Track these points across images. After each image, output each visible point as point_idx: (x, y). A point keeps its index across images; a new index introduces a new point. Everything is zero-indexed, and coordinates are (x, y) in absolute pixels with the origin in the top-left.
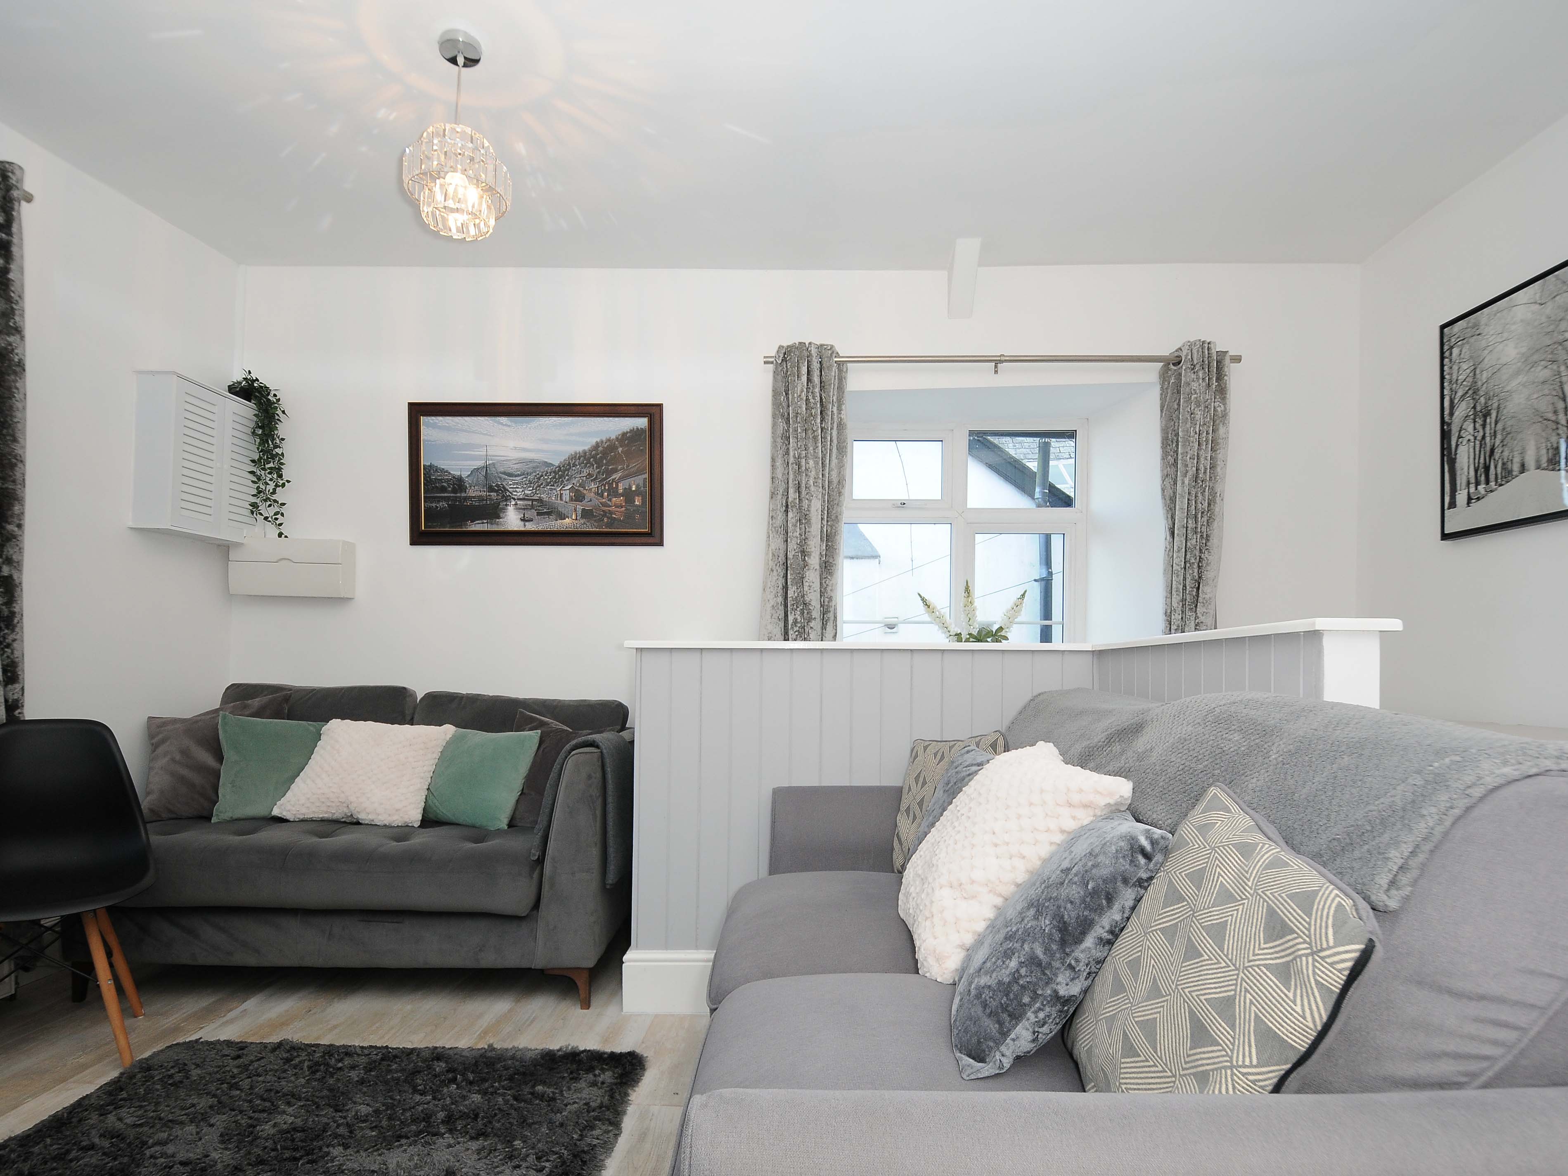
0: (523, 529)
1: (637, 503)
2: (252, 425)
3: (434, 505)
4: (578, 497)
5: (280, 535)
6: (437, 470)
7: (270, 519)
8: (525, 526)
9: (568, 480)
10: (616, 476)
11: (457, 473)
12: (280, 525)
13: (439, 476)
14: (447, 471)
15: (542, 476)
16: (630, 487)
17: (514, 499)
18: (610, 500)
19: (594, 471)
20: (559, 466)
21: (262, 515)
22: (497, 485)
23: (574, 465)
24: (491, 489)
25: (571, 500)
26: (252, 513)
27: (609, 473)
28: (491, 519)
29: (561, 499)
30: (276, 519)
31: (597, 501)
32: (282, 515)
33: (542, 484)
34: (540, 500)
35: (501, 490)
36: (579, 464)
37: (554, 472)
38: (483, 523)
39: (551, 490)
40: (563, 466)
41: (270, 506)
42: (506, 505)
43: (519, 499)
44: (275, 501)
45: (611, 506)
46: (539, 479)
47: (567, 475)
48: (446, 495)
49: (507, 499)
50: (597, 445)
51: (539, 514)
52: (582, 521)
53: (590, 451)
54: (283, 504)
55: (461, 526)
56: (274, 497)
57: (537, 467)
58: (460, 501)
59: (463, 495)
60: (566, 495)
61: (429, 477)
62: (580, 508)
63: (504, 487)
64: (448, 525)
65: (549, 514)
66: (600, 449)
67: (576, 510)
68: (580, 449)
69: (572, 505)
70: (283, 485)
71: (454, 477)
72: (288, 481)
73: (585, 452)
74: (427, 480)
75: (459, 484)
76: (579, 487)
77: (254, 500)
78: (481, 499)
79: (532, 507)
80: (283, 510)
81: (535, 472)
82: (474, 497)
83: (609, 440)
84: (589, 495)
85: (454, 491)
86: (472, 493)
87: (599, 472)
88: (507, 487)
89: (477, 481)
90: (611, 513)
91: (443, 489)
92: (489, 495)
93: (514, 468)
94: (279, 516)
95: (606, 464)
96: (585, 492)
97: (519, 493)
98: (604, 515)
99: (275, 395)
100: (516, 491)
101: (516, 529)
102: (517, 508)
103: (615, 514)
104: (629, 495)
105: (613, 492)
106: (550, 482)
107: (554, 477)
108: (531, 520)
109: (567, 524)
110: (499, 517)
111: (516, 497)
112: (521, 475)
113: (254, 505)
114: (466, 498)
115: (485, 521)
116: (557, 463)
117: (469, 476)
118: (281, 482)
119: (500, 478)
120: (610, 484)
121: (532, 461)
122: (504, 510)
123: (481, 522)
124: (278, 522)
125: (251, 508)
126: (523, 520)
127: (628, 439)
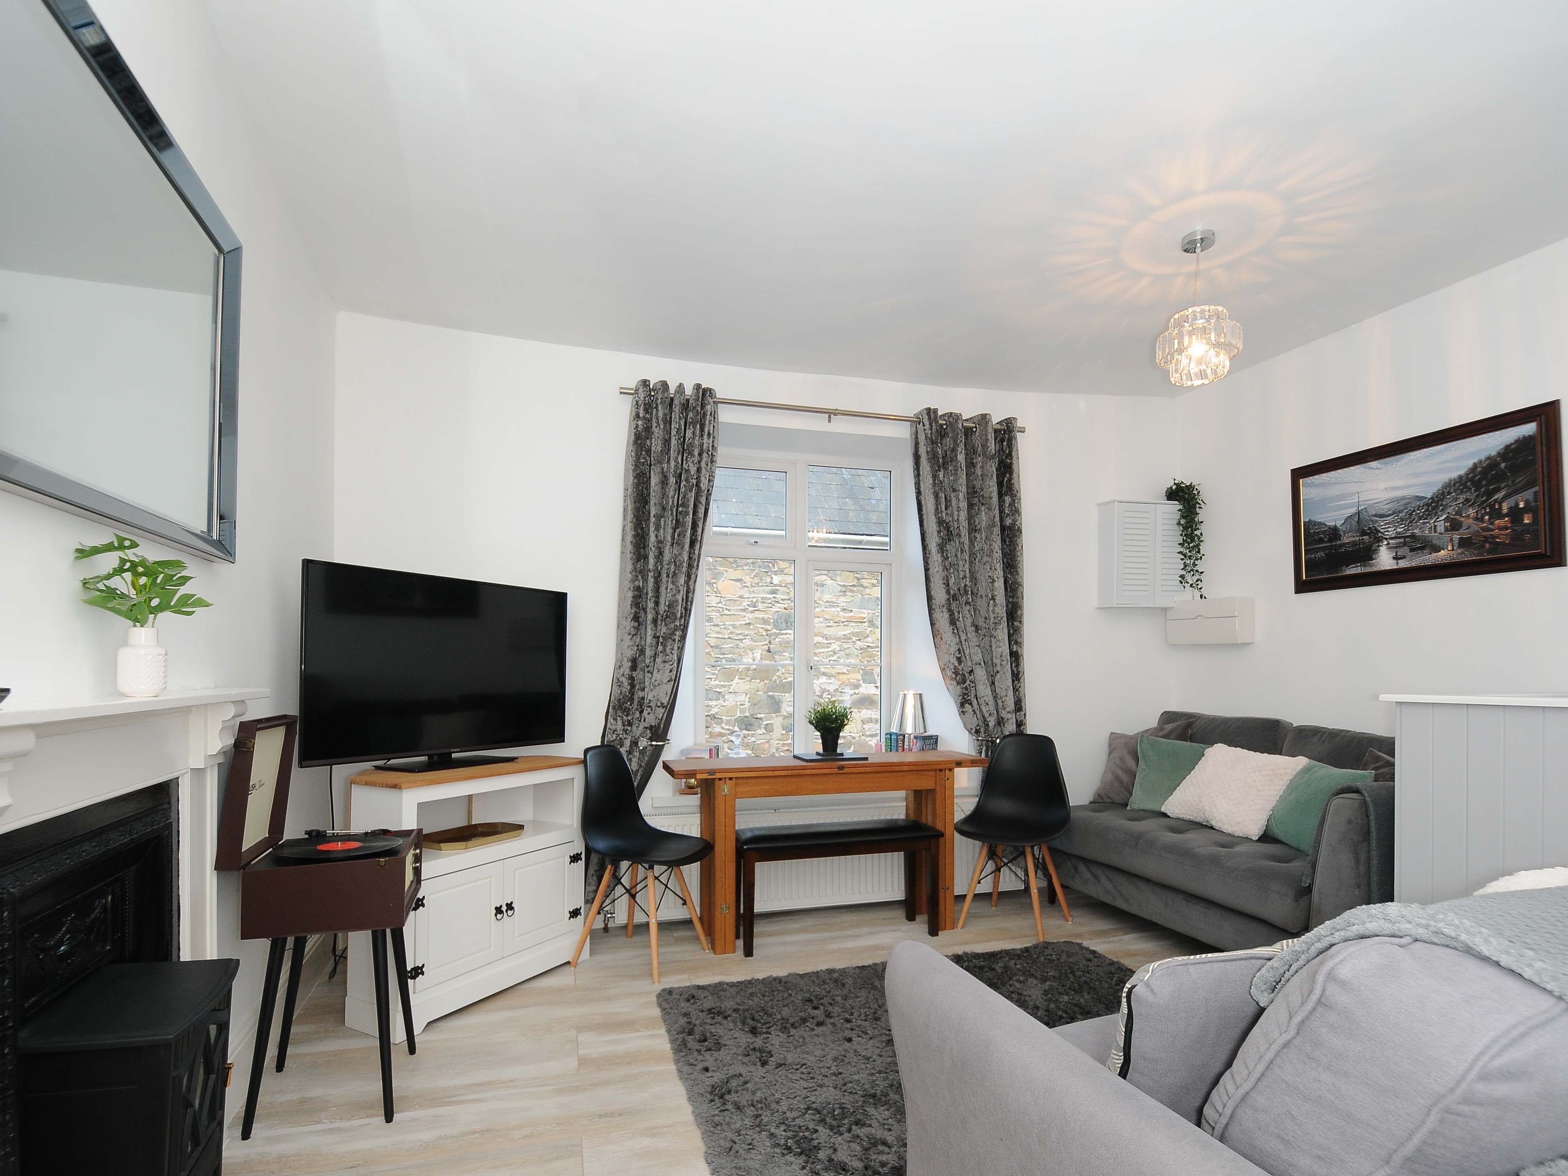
0: (1396, 567)
1: (1526, 521)
2: (1178, 517)
3: (1313, 556)
4: (1454, 525)
5: (1201, 596)
6: (1316, 524)
7: (1194, 585)
8: (1397, 564)
9: (1442, 510)
10: (1499, 496)
11: (1333, 524)
12: (1201, 588)
13: (1317, 529)
14: (1324, 524)
15: (1414, 511)
16: (1517, 504)
17: (1386, 539)
18: (1492, 524)
19: (1471, 495)
20: (1432, 498)
21: (1188, 582)
22: (1370, 529)
23: (1449, 493)
24: (1364, 533)
25: (1447, 530)
26: (1181, 582)
27: (1490, 494)
28: (1364, 561)
29: (1435, 532)
30: (1198, 585)
31: (1475, 527)
32: (1201, 581)
33: (1414, 520)
34: (1413, 536)
35: (1372, 532)
36: (1455, 491)
37: (1427, 505)
38: (1357, 566)
39: (1424, 523)
40: (1437, 497)
41: (1193, 575)
42: (1379, 546)
43: (1391, 538)
44: (1197, 571)
45: (1492, 530)
46: (1411, 514)
47: (1441, 505)
48: (1322, 545)
49: (1379, 540)
50: (1475, 466)
51: (1412, 550)
52: (1459, 551)
53: (1467, 474)
54: (1202, 573)
55: (1337, 572)
56: (1196, 568)
57: (1409, 503)
58: (1335, 550)
59: (1338, 543)
60: (1441, 526)
61: (1309, 532)
62: (1456, 537)
63: (1376, 529)
64: (1326, 573)
65: (1422, 548)
66: (1479, 469)
67: (1451, 540)
68: (1454, 475)
69: (1447, 536)
70: (1201, 558)
71: (1329, 528)
72: (1203, 555)
73: (1460, 477)
74: (1307, 535)
75: (1334, 532)
76: (1454, 515)
77: (1183, 572)
78: (1354, 544)
79: (1405, 544)
80: (1202, 577)
81: (1406, 508)
82: (1348, 543)
83: (1488, 458)
84: (1467, 522)
85: (1330, 540)
86: (1346, 540)
87: (1477, 496)
88: (1379, 529)
89: (1351, 528)
90: (1493, 537)
91: (1321, 541)
92: (1362, 539)
93: (1385, 508)
94: (1199, 582)
95: (1486, 485)
96: (1462, 519)
97: (1391, 533)
98: (1486, 541)
99: (1197, 489)
100: (1388, 531)
101: (1388, 568)
102: (1390, 547)
103: (1498, 538)
104: (1515, 514)
105: (1496, 514)
106: (1422, 516)
107: (1427, 510)
108: (1404, 557)
109: (1443, 555)
110: (1372, 559)
111: (1387, 537)
112: (1392, 514)
113: (1182, 577)
114: (1341, 546)
115: (1359, 564)
116: (1429, 495)
117: (1343, 524)
118: (1200, 556)
119: (1372, 521)
120: (1492, 506)
121: (1403, 498)
122: (1376, 551)
123: (1355, 565)
124: (1199, 587)
125: (1180, 579)
126: (1396, 558)
127: (1513, 451)
